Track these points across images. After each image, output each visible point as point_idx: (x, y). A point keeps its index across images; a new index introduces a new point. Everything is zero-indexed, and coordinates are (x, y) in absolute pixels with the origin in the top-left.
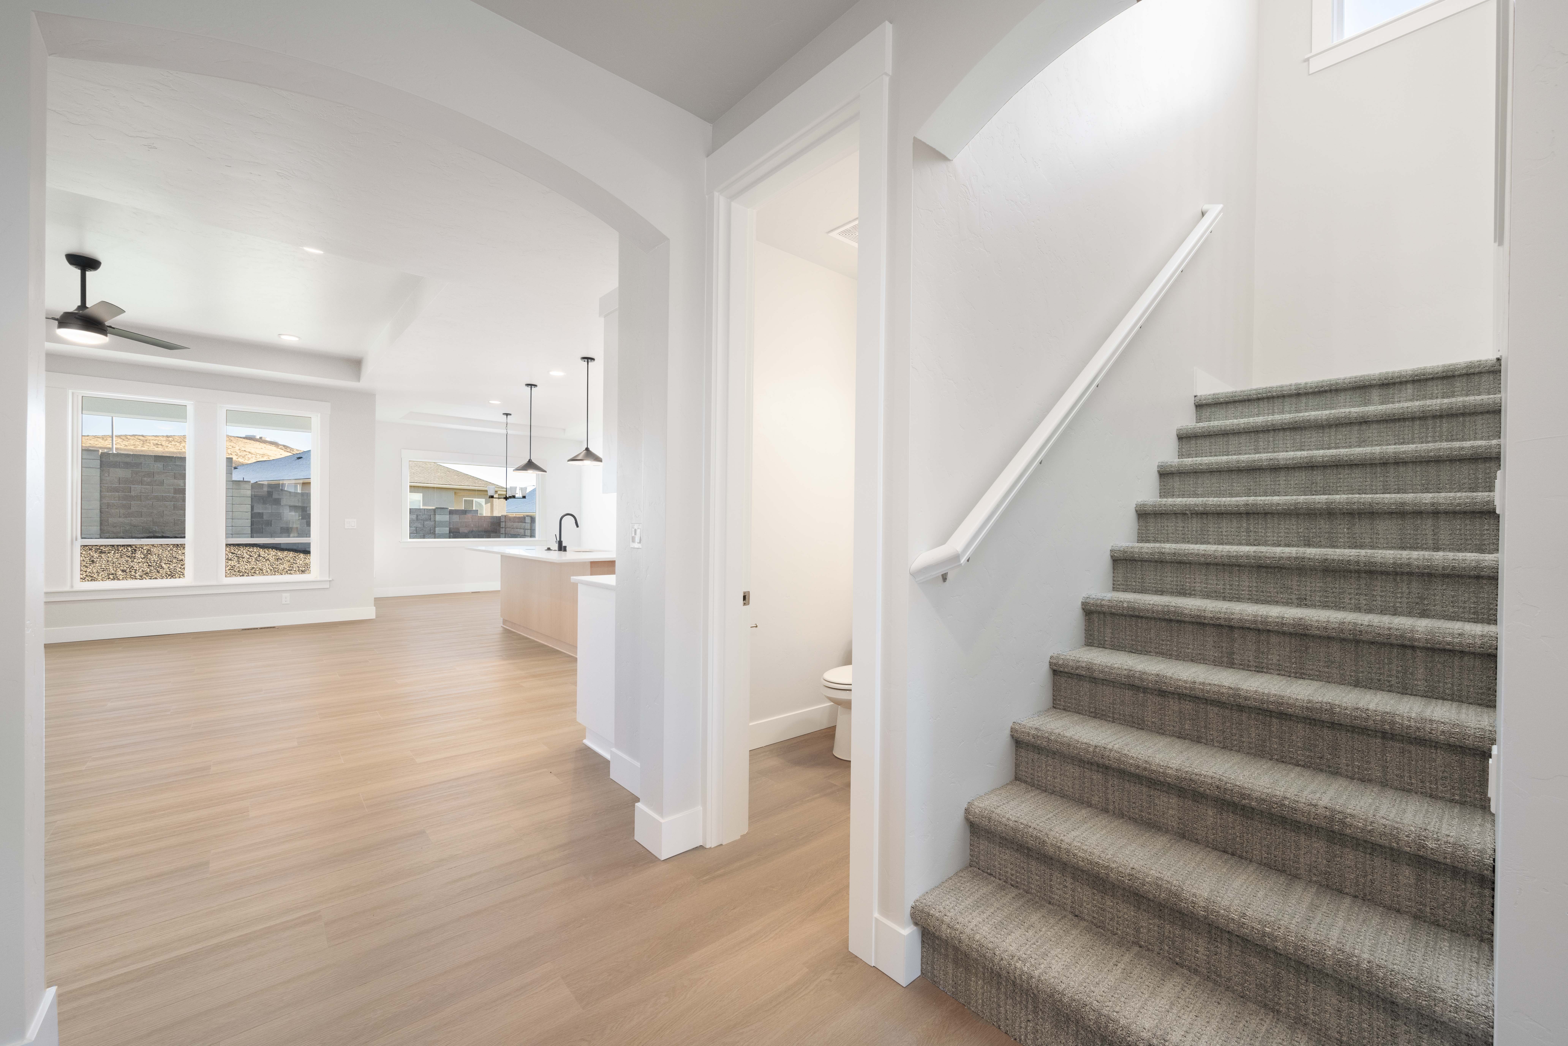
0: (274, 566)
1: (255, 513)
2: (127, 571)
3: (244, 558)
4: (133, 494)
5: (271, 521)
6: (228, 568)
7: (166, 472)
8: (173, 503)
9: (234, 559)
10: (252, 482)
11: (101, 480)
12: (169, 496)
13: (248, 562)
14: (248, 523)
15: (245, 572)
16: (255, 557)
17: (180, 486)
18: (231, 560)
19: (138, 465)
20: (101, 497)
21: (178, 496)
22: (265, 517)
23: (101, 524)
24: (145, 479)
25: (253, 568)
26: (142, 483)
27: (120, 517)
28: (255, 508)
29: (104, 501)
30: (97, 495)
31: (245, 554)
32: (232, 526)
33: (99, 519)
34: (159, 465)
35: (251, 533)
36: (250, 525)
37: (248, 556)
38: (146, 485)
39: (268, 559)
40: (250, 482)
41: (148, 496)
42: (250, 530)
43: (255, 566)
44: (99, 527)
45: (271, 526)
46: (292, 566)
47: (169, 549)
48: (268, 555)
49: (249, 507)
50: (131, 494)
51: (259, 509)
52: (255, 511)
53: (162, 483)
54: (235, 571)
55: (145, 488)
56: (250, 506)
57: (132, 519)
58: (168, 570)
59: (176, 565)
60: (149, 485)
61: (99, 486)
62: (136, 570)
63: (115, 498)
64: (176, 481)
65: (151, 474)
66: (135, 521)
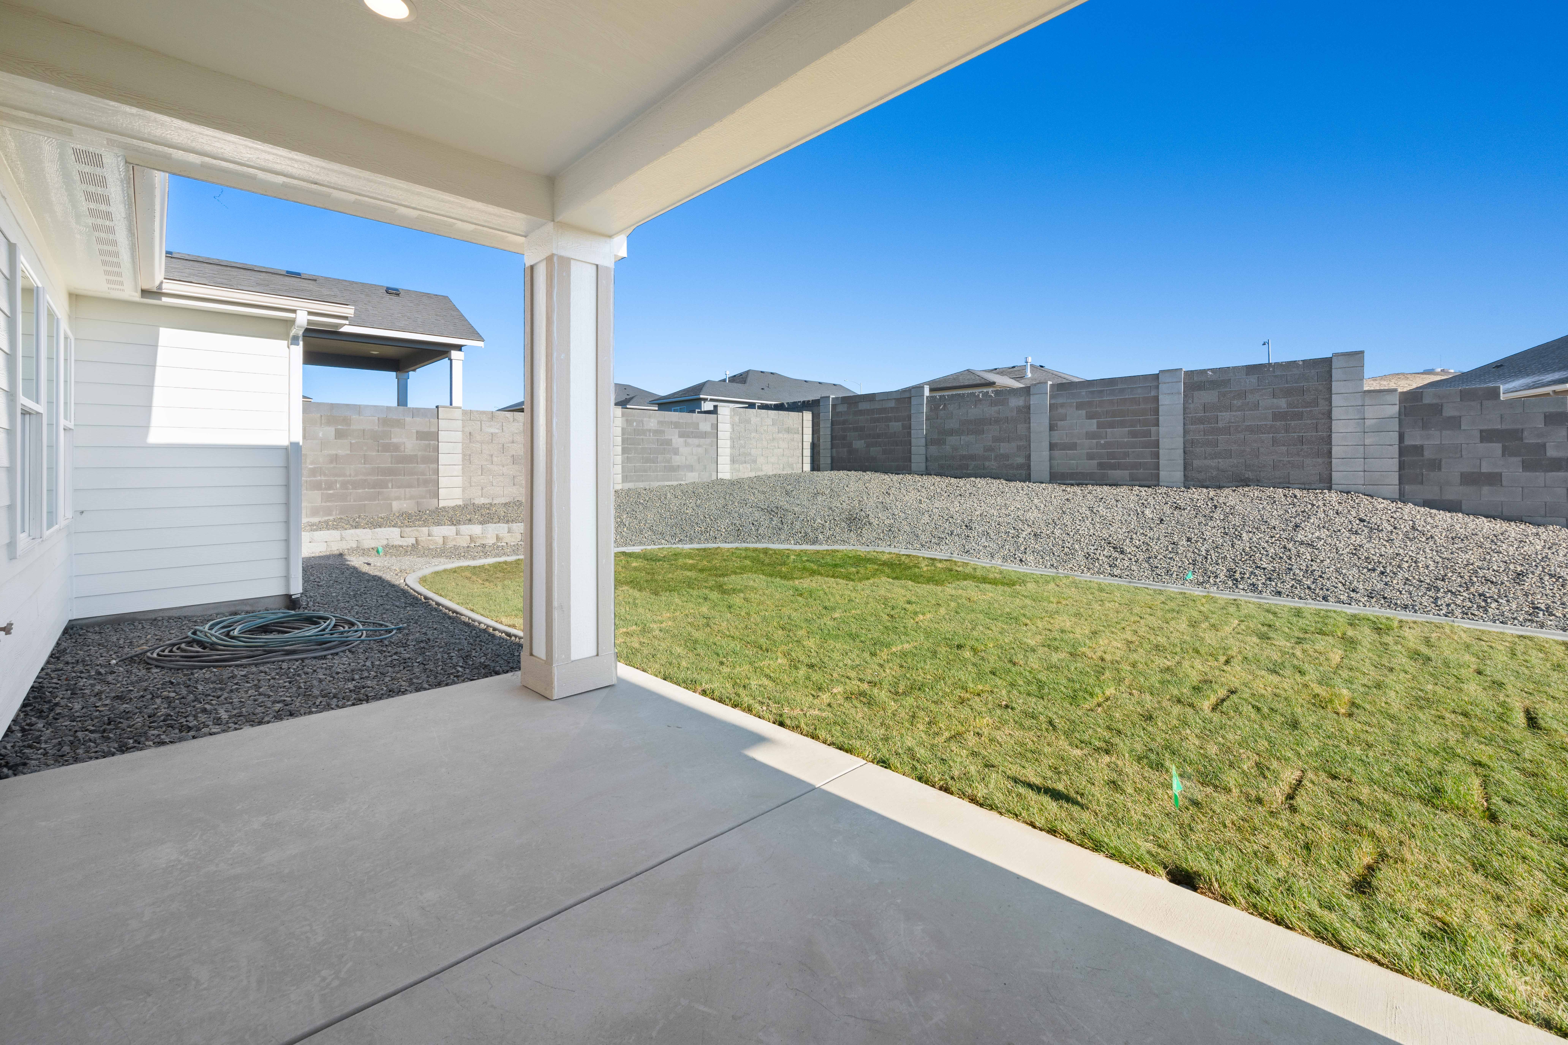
0: (1445, 555)
1: (1408, 446)
2: (1193, 541)
3: (1382, 530)
4: (1220, 425)
5: (1440, 461)
6: (1348, 550)
7: (1262, 389)
8: (1271, 435)
9: (1363, 531)
10: (1400, 390)
11: (1185, 409)
12: (1266, 425)
13: (1390, 540)
14: (1394, 464)
15: (1380, 563)
16: (1405, 530)
17: (1281, 408)
18: (1356, 533)
19: (1226, 382)
20: (1185, 432)
21: (1278, 423)
22: (1428, 454)
23: (1185, 469)
24: (1235, 402)
25: (1397, 554)
26: (1230, 408)
27: (1205, 458)
28: (1406, 437)
29: (1189, 437)
30: (1180, 429)
31: (1385, 524)
32: (1365, 471)
33: (1182, 462)
34: (1253, 379)
35: (1400, 483)
36: (1397, 469)
37: (1390, 528)
38: (1236, 411)
39: (1432, 537)
40: (1396, 390)
41: (1239, 426)
42: (1397, 477)
43: (1401, 551)
44: (1183, 473)
45: (1440, 469)
46: (1488, 557)
47: (1261, 506)
48: (1433, 527)
49: (1396, 436)
50: (1219, 425)
51: (1414, 438)
52: (1408, 442)
53: (1256, 406)
54: (1359, 558)
55: (1234, 416)
56: (1397, 434)
57: (1220, 460)
58: (1248, 544)
59: (1262, 535)
60: (1239, 411)
61: (1182, 417)
62: (1205, 539)
63: (1199, 432)
64: (1275, 401)
65: (1242, 394)
66: (1223, 463)
